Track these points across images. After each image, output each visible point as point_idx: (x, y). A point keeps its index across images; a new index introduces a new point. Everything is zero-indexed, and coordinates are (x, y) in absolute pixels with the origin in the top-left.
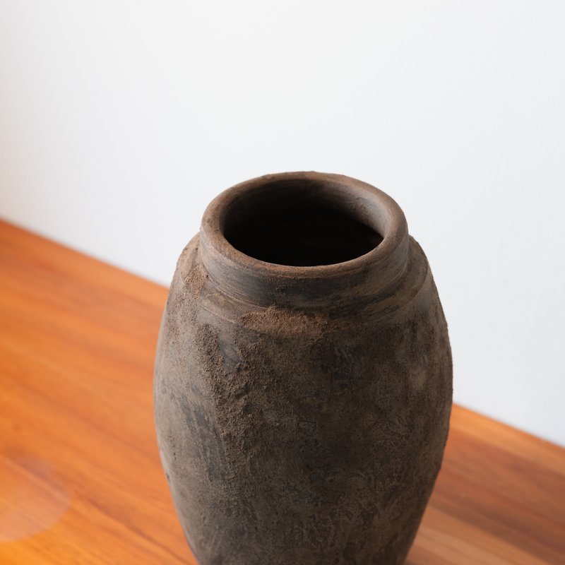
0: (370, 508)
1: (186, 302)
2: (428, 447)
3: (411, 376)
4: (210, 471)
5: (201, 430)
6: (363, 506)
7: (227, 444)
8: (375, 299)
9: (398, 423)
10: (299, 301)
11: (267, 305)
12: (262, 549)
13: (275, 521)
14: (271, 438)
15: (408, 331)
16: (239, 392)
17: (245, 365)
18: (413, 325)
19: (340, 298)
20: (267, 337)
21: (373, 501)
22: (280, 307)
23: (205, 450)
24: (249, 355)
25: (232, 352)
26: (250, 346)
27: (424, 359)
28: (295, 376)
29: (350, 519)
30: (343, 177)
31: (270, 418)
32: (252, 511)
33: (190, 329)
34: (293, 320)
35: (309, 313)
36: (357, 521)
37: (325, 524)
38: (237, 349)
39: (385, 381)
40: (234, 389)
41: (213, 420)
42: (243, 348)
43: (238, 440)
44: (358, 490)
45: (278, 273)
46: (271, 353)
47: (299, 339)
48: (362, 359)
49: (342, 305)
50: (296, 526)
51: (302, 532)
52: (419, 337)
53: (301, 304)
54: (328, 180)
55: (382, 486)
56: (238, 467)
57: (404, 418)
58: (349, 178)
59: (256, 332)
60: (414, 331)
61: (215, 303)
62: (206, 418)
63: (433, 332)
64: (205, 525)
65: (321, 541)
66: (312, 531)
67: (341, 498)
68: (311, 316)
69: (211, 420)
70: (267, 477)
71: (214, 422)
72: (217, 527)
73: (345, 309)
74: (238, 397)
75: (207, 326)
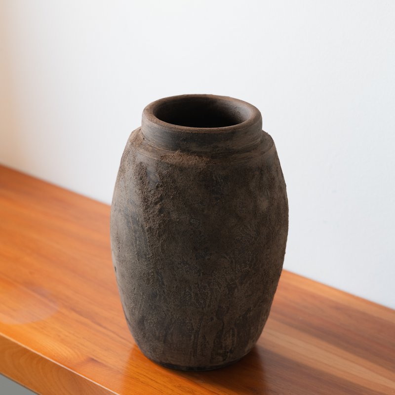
0: (232, 283)
1: (131, 153)
2: (269, 250)
3: (258, 200)
4: (138, 254)
5: (134, 227)
6: (228, 280)
7: (149, 234)
8: (239, 152)
9: (250, 228)
10: (194, 147)
11: (176, 150)
12: (167, 307)
13: (175, 286)
14: (174, 229)
15: (257, 173)
16: (157, 200)
17: (161, 184)
18: (261, 170)
19: (217, 147)
20: (174, 166)
21: (234, 278)
22: (183, 151)
23: (136, 240)
24: (163, 178)
25: (154, 177)
26: (165, 172)
27: (267, 192)
28: (189, 190)
29: (220, 288)
30: (228, 98)
31: (174, 216)
32: (162, 279)
33: (131, 167)
34: (189, 158)
35: (199, 155)
36: (224, 291)
37: (205, 290)
38: (157, 175)
39: (243, 200)
40: (154, 199)
41: (141, 219)
42: (160, 174)
43: (155, 231)
44: (225, 268)
45: (182, 130)
46: (176, 176)
47: (192, 168)
48: (229, 184)
49: (219, 152)
50: (187, 290)
51: (191, 294)
52: (265, 179)
53: (194, 149)
54: (220, 98)
55: (240, 269)
56: (154, 249)
57: (254, 225)
58: (232, 98)
59: (168, 164)
60: (262, 174)
61: (146, 150)
62: (137, 219)
63: (274, 179)
64: (135, 294)
65: (202, 302)
66: (196, 294)
67: (214, 272)
68: (200, 156)
69: (140, 220)
70: (171, 254)
71: (142, 221)
72: (142, 294)
73: (221, 154)
74: (156, 203)
75: (141, 163)
